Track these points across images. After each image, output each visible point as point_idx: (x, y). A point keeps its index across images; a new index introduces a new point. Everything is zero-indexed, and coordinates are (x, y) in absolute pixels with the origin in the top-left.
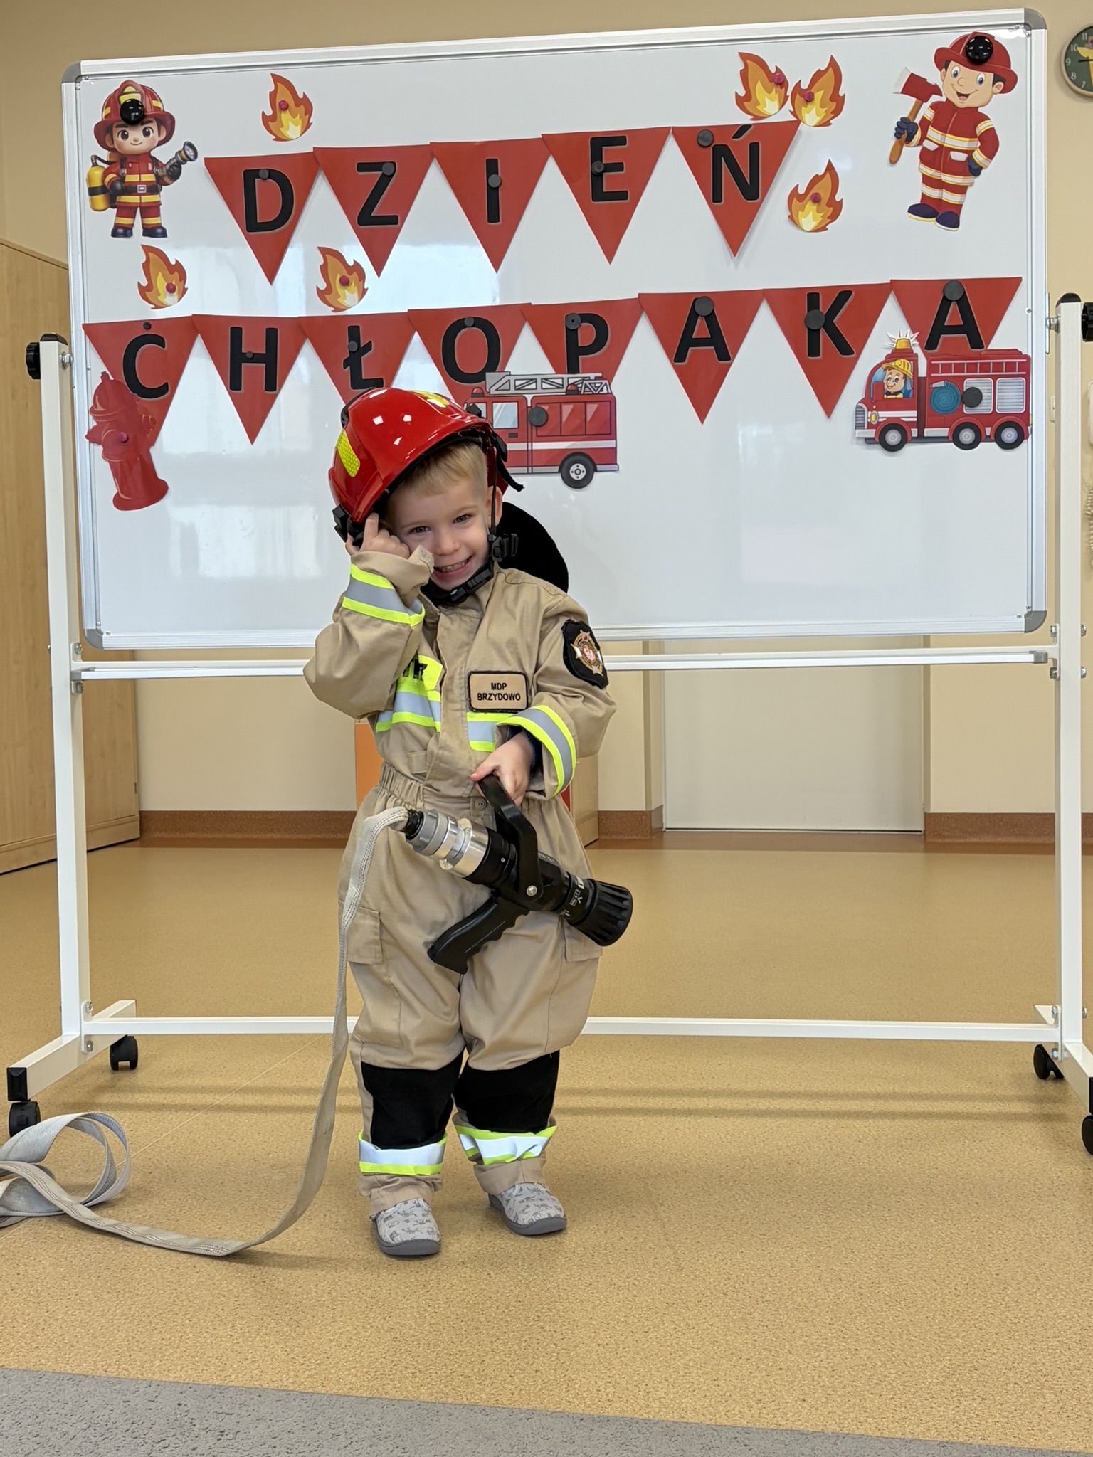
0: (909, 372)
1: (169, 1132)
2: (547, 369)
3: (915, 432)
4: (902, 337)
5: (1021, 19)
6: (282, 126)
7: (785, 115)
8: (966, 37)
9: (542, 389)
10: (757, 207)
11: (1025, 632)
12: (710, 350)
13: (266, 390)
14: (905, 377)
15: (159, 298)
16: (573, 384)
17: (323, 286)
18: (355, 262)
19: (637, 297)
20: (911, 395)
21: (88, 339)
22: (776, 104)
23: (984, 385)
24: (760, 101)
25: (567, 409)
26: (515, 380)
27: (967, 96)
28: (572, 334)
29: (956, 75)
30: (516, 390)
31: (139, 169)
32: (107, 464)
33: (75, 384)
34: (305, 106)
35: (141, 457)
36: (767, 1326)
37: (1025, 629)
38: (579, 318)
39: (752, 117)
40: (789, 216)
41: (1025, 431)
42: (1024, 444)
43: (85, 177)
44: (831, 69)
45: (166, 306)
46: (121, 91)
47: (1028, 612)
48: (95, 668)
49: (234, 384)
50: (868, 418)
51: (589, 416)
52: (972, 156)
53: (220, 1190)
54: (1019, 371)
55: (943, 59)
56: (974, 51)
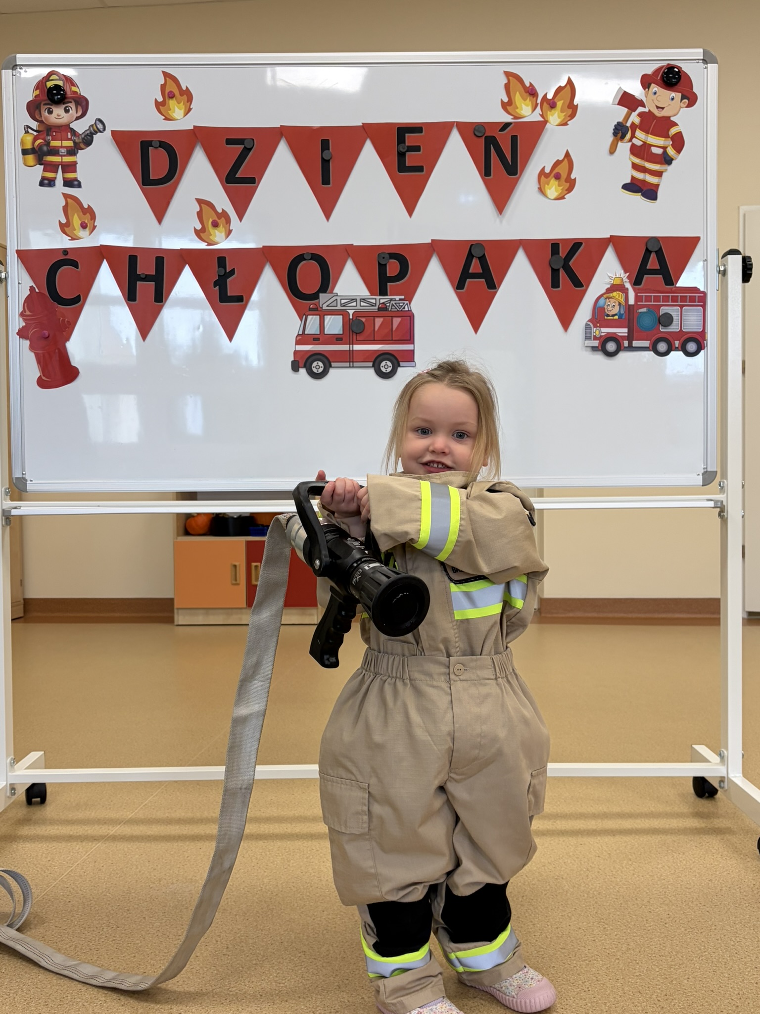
0: (623, 301)
1: (79, 862)
2: (364, 292)
3: (626, 343)
4: (617, 276)
5: (701, 56)
6: (170, 110)
7: (536, 117)
8: (662, 67)
9: (361, 306)
10: (517, 180)
11: (703, 485)
12: (483, 281)
13: (155, 302)
14: (620, 304)
15: (75, 232)
16: (383, 303)
17: (199, 227)
18: (223, 209)
19: (430, 242)
20: (624, 317)
21: (20, 261)
22: (530, 109)
23: (674, 311)
24: (518, 106)
25: (379, 321)
26: (341, 299)
27: (663, 108)
28: (382, 267)
29: (655, 93)
30: (341, 306)
31: (61, 138)
32: (32, 355)
33: (10, 294)
34: (188, 96)
35: (59, 349)
37: (703, 483)
38: (388, 256)
39: (512, 117)
40: (538, 188)
41: (702, 344)
42: (702, 352)
43: (20, 141)
44: (568, 86)
45: (80, 238)
46: (47, 78)
47: (704, 472)
48: (21, 507)
49: (130, 296)
50: (594, 332)
51: (395, 327)
52: (666, 151)
53: (128, 918)
54: (698, 302)
55: (646, 82)
56: (668, 77)
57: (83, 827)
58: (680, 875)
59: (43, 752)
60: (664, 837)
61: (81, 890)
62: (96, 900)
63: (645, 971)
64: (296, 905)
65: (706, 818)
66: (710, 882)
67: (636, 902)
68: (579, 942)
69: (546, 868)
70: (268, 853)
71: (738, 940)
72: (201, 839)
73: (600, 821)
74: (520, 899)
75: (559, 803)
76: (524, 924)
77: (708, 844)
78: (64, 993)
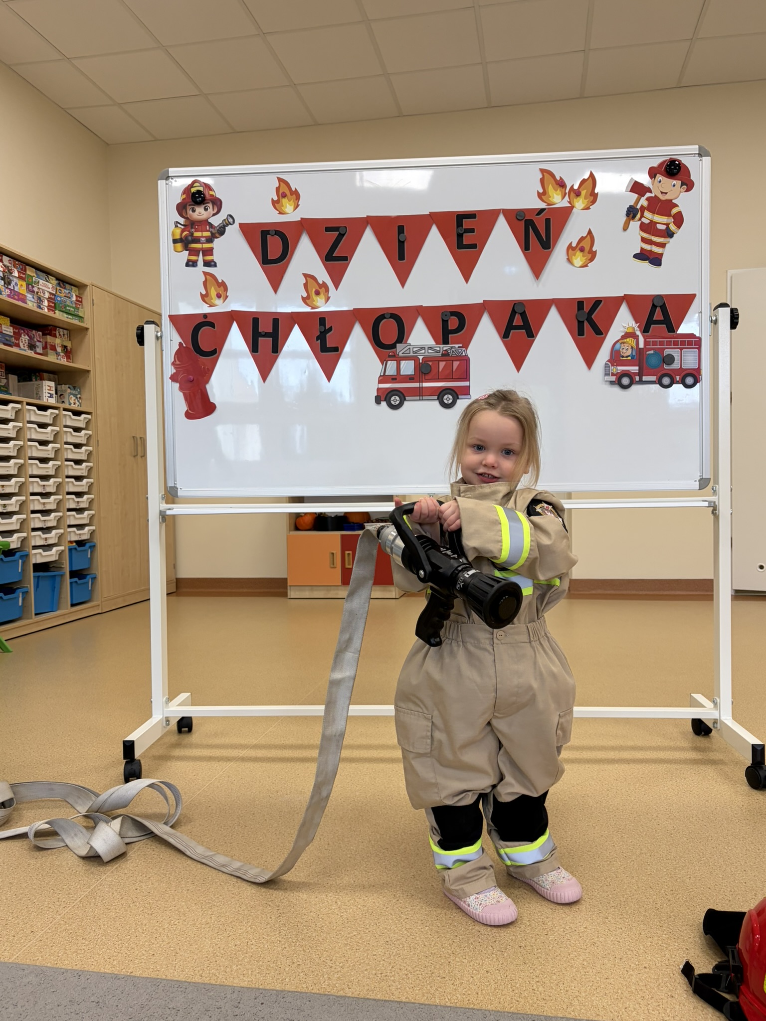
0: (634, 345)
1: (217, 777)
2: (431, 342)
3: (637, 378)
4: (630, 326)
5: (697, 151)
6: (283, 206)
7: (565, 203)
8: (666, 160)
9: (428, 353)
10: (551, 253)
11: (699, 489)
12: (524, 332)
13: (272, 352)
14: (632, 348)
15: (212, 301)
16: (445, 350)
17: (305, 295)
18: (323, 281)
19: (482, 302)
20: (635, 358)
21: (171, 323)
22: (560, 197)
23: (675, 353)
24: (551, 195)
25: (442, 365)
26: (413, 348)
27: (666, 193)
28: (445, 323)
29: (660, 182)
30: (413, 353)
31: (202, 229)
32: (181, 394)
33: (164, 348)
34: (296, 195)
35: (201, 390)
36: (621, 928)
37: (699, 487)
38: (449, 314)
39: (546, 204)
40: (567, 258)
41: (698, 378)
42: (698, 384)
43: (171, 233)
44: (590, 178)
45: (216, 306)
46: (192, 185)
47: (700, 479)
48: (173, 508)
49: (254, 348)
50: (612, 370)
51: (455, 368)
52: (669, 227)
53: (254, 819)
54: (695, 345)
55: (653, 173)
56: (670, 168)
57: (220, 750)
58: (682, 796)
59: (190, 693)
60: (669, 766)
61: (218, 798)
62: (229, 805)
63: (655, 871)
64: (381, 812)
65: (703, 752)
66: (707, 802)
67: (647, 816)
68: (601, 847)
69: (575, 788)
70: (359, 772)
71: (730, 848)
72: (308, 761)
73: (617, 752)
74: (555, 812)
75: (585, 738)
76: (558, 832)
77: (704, 772)
78: (206, 875)
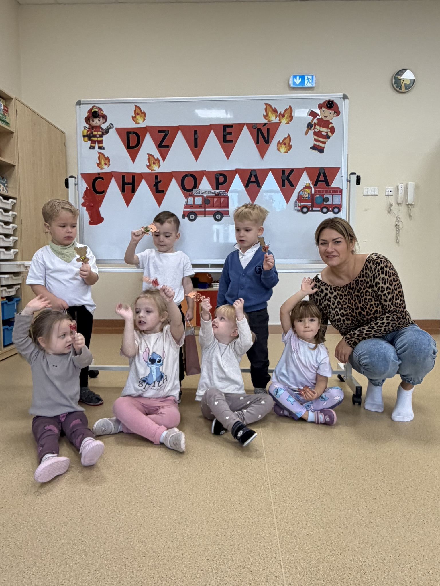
0: (310, 192)
2: (210, 188)
3: (311, 209)
4: (308, 183)
5: (342, 96)
6: (137, 119)
7: (277, 121)
8: (326, 101)
9: (209, 194)
10: (269, 146)
12: (255, 184)
13: (132, 192)
14: (308, 193)
15: (102, 166)
16: (217, 193)
17: (148, 164)
18: (157, 158)
19: (235, 169)
20: (310, 199)
21: (82, 177)
22: (274, 117)
23: (329, 196)
24: (270, 116)
25: (215, 200)
26: (201, 191)
27: (327, 117)
28: (217, 179)
29: (324, 111)
30: (201, 194)
31: (97, 130)
32: (87, 213)
33: (79, 190)
34: (144, 114)
35: (97, 211)
38: (219, 175)
39: (268, 121)
40: (277, 148)
41: (340, 209)
42: (340, 212)
44: (290, 108)
45: (104, 169)
46: (92, 108)
49: (123, 190)
50: (298, 204)
51: (222, 201)
52: (328, 134)
54: (339, 193)
55: (320, 107)
56: (329, 105)
